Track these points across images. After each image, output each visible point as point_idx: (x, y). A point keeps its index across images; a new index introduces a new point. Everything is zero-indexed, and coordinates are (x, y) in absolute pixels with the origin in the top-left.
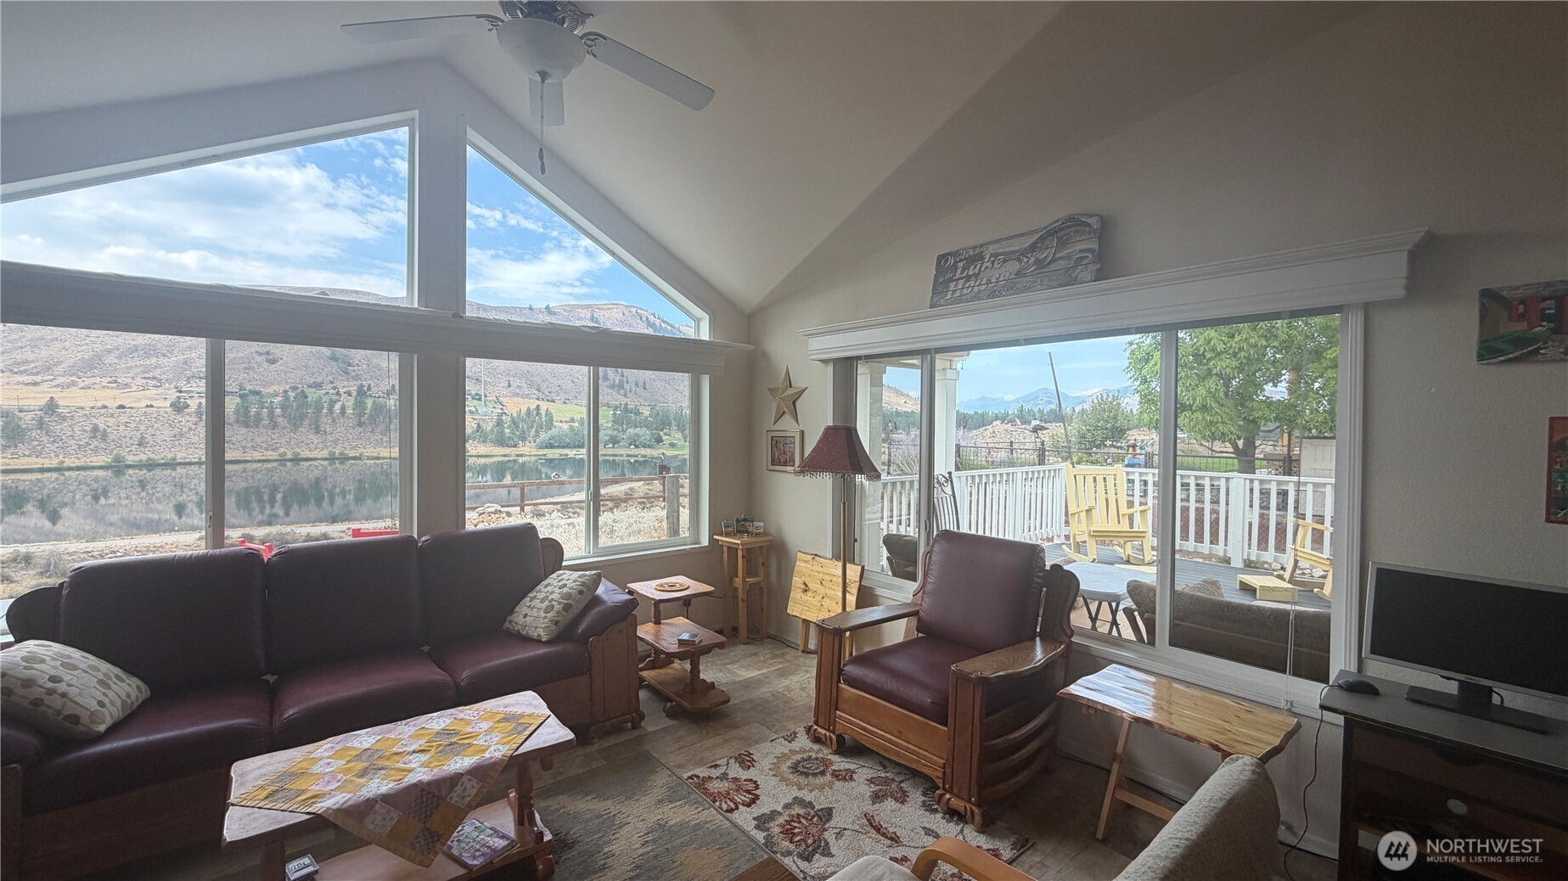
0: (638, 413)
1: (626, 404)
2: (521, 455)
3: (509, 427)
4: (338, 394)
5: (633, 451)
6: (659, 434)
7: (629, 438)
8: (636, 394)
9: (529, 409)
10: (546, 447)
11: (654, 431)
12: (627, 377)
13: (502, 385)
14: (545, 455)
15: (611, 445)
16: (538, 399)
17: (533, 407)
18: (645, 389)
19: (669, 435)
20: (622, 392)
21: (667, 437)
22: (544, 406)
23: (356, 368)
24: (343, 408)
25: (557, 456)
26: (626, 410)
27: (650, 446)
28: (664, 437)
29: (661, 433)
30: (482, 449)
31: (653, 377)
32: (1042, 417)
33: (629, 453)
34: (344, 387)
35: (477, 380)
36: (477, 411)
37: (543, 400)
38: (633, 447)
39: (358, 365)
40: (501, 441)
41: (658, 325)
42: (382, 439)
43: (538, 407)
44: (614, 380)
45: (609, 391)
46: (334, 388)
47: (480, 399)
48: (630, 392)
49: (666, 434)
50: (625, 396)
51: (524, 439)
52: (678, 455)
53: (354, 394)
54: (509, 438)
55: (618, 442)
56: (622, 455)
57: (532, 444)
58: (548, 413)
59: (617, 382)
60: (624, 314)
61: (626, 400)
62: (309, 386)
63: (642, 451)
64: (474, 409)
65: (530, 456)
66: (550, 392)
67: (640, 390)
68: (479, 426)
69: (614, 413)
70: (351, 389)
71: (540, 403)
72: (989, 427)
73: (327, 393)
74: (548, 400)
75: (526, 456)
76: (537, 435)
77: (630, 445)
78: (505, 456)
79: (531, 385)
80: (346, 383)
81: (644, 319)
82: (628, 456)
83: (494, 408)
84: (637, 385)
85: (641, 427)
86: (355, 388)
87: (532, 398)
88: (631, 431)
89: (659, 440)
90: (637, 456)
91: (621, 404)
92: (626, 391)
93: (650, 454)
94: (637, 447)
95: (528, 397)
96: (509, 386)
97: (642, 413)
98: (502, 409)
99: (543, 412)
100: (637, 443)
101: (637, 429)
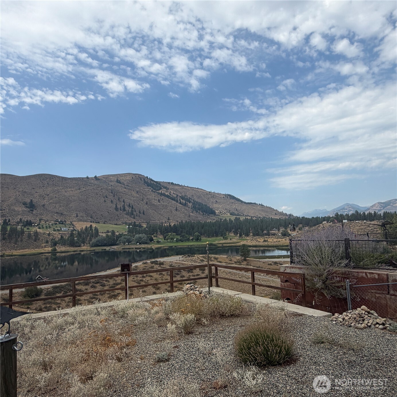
0: (141, 226)
1: (135, 222)
2: (83, 251)
3: (76, 237)
5: (138, 246)
6: (151, 236)
7: (136, 239)
8: (139, 217)
9: (86, 227)
10: (95, 246)
11: (149, 235)
12: (135, 209)
13: (73, 216)
14: (94, 250)
15: (127, 244)
16: (91, 222)
17: (88, 226)
18: (144, 214)
19: (157, 237)
20: (133, 216)
21: (155, 238)
22: (94, 225)
25: (100, 250)
26: (135, 225)
27: (146, 243)
28: (154, 238)
29: (152, 236)
30: (63, 249)
31: (148, 208)
32: (348, 218)
35: (62, 214)
36: (61, 229)
37: (94, 222)
38: (138, 244)
40: (72, 244)
41: (150, 182)
43: (91, 226)
44: (128, 210)
45: (126, 216)
47: (63, 224)
48: (137, 216)
49: (155, 237)
50: (134, 218)
51: (84, 243)
52: (161, 247)
54: (77, 242)
55: (131, 242)
56: (133, 248)
57: (88, 245)
58: (96, 229)
59: (130, 211)
60: (133, 178)
61: (135, 220)
63: (143, 246)
64: (59, 229)
65: (87, 251)
66: (97, 218)
67: (141, 215)
68: (62, 237)
69: (129, 227)
71: (92, 224)
72: (321, 225)
74: (96, 222)
75: (85, 251)
76: (91, 240)
77: (137, 243)
78: (74, 251)
79: (87, 215)
81: (143, 180)
82: (136, 248)
83: (70, 227)
84: (140, 212)
85: (142, 234)
87: (88, 222)
88: (137, 236)
89: (151, 240)
90: (140, 248)
91: (132, 222)
92: (134, 216)
93: (147, 247)
94: (140, 244)
95: (86, 221)
96: (77, 216)
97: (143, 226)
98: (73, 228)
99: (93, 229)
100: (140, 242)
101: (140, 235)
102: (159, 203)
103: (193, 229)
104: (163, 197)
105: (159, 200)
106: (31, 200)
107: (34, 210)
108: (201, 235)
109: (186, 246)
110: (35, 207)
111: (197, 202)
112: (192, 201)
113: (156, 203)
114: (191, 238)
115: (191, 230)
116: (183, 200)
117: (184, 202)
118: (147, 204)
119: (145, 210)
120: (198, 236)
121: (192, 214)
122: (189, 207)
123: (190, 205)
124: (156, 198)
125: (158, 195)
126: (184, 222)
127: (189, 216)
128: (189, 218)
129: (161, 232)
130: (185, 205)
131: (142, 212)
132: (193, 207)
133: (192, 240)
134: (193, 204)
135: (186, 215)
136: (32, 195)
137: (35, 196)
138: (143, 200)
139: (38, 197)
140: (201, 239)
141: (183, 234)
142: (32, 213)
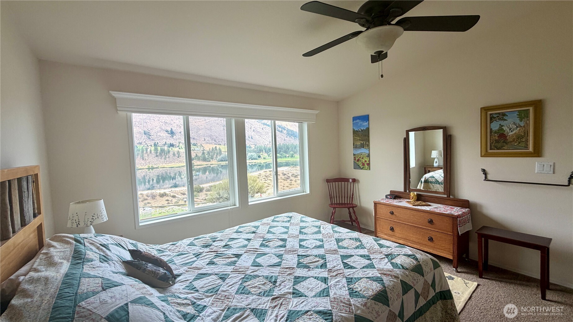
2: (212, 164)
3: (207, 155)
4: (148, 146)
7: (249, 156)
8: (249, 140)
9: (213, 148)
10: (220, 161)
11: (258, 154)
13: (202, 140)
14: (220, 164)
16: (215, 144)
18: (252, 138)
19: (263, 155)
22: (218, 147)
23: (153, 137)
24: (151, 151)
25: (225, 164)
27: (256, 159)
28: (261, 156)
30: (199, 163)
31: (255, 134)
33: (250, 162)
34: (149, 143)
35: (194, 138)
36: (195, 149)
37: (217, 144)
39: (153, 135)
40: (205, 160)
42: (164, 161)
43: (216, 147)
46: (146, 144)
47: (195, 145)
48: (247, 140)
49: (261, 154)
51: (212, 159)
53: (153, 145)
54: (208, 158)
57: (215, 160)
58: (219, 149)
62: (138, 144)
63: (254, 161)
64: (194, 149)
65: (215, 164)
66: (219, 142)
68: (196, 155)
70: (151, 144)
71: (216, 145)
73: (144, 146)
74: (219, 144)
75: (214, 164)
76: (217, 157)
77: (250, 159)
78: (207, 165)
79: (212, 140)
80: (150, 142)
83: (200, 148)
86: (153, 144)
87: (213, 144)
88: (250, 154)
89: (259, 157)
95: (211, 143)
96: (205, 140)
98: (203, 148)
100: (252, 158)
101: (252, 153)
102: (262, 131)
103: (288, 149)
104: (265, 126)
105: (263, 128)
106: (172, 129)
107: (174, 136)
108: (294, 153)
109: (284, 161)
110: (174, 133)
111: (290, 130)
112: (287, 129)
113: (260, 130)
114: (287, 156)
115: (287, 150)
116: (280, 128)
117: (281, 129)
118: (254, 131)
119: (253, 136)
120: (293, 154)
121: (286, 139)
122: (284, 134)
123: (285, 132)
124: (260, 127)
125: (262, 125)
126: (281, 144)
127: (285, 140)
128: (285, 142)
129: (265, 151)
130: (281, 132)
131: (250, 137)
132: (287, 134)
133: (288, 157)
134: (287, 131)
135: (282, 139)
136: (172, 125)
137: (174, 126)
138: (251, 128)
139: (176, 126)
140: (294, 157)
141: (281, 153)
142: (173, 138)
